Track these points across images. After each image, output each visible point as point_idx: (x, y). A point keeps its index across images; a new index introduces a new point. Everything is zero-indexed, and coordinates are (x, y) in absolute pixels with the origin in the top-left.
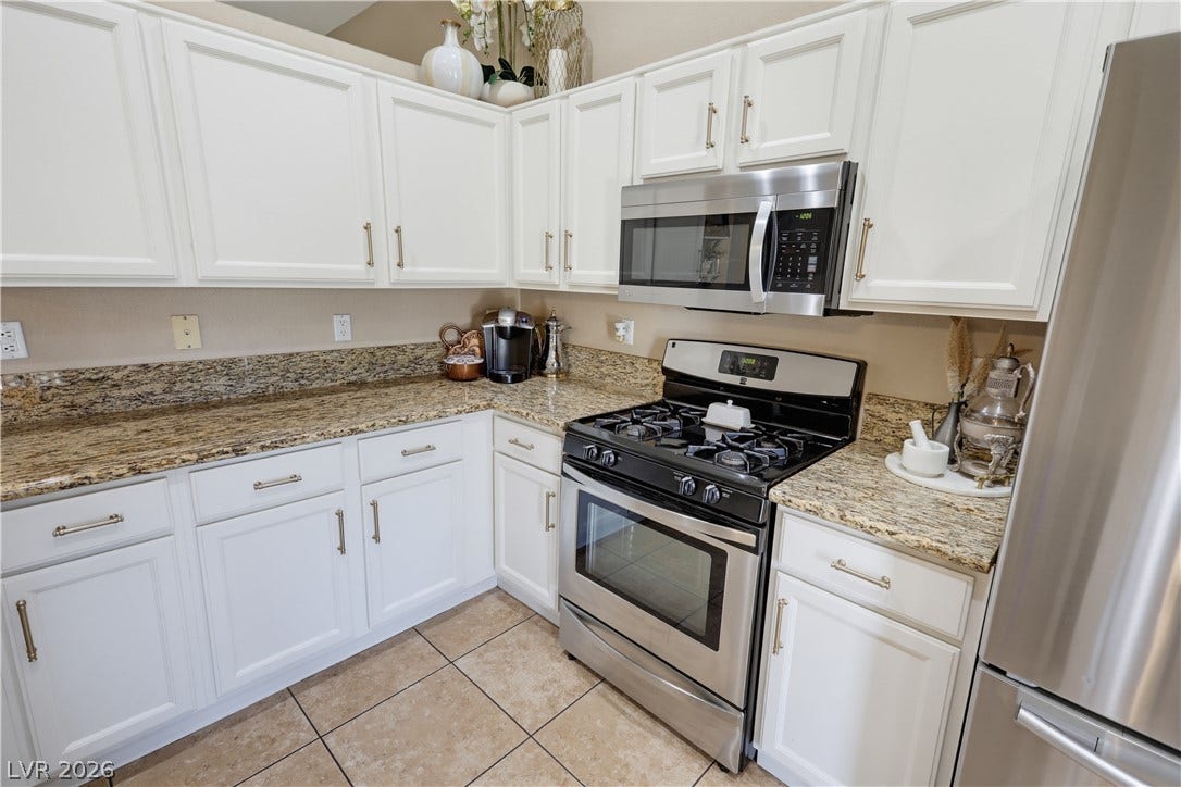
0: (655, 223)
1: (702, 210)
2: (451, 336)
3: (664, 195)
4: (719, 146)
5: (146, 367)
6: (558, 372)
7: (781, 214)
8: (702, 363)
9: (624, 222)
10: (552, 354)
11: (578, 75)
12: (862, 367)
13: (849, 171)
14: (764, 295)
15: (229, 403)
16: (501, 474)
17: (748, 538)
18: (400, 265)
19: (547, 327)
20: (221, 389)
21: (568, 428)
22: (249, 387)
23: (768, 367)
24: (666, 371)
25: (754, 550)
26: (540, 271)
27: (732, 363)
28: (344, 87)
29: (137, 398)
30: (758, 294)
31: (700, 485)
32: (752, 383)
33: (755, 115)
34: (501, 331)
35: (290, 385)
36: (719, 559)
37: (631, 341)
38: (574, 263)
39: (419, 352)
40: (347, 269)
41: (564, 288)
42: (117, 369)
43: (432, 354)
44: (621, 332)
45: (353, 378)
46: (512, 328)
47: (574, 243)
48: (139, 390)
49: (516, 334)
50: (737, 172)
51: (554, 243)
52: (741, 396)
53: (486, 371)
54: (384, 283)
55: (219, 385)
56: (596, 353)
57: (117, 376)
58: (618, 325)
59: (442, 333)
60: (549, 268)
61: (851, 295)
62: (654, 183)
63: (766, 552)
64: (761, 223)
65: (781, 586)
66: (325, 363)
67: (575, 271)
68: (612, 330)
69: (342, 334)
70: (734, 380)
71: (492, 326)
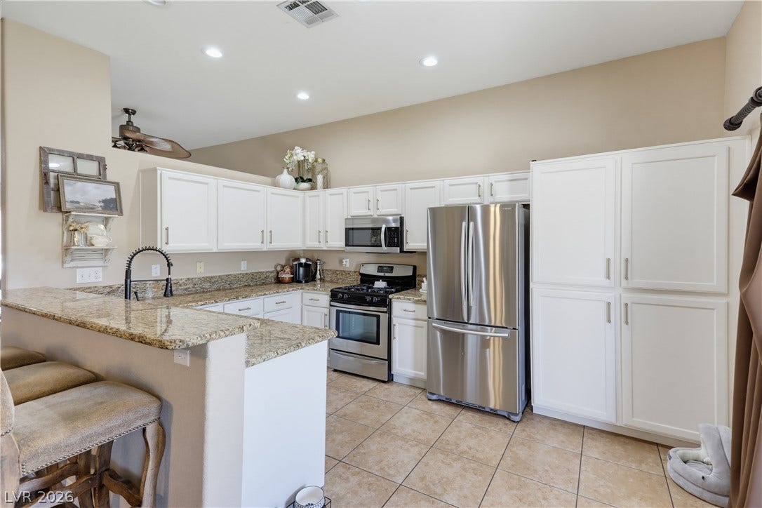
0: (353, 229)
1: (370, 226)
2: (279, 268)
3: (356, 221)
4: (372, 210)
5: (188, 279)
6: (321, 279)
7: (388, 228)
8: (371, 270)
9: (346, 229)
10: (318, 272)
11: (326, 185)
12: (415, 268)
13: (402, 219)
14: (386, 248)
15: (210, 291)
16: (305, 313)
17: (385, 309)
18: (271, 243)
19: (316, 264)
20: (208, 287)
21: (332, 291)
22: (215, 286)
23: (391, 269)
24: (361, 274)
25: (386, 312)
26: (315, 243)
27: (380, 269)
28: (258, 191)
29: (185, 289)
30: (384, 248)
31: (372, 299)
32: (387, 274)
33: (380, 203)
34: (301, 265)
35: (228, 286)
36: (378, 317)
37: (348, 266)
38: (329, 240)
39: (268, 274)
40: (254, 244)
41: (325, 248)
42: (181, 279)
43: (272, 275)
44: (344, 263)
45: (246, 284)
46: (305, 263)
47: (329, 234)
48: (187, 287)
49: (306, 266)
50: (376, 216)
51: (321, 234)
52: (384, 279)
53: (295, 280)
54: (265, 249)
55: (207, 285)
56: (335, 272)
57: (181, 282)
58: (344, 261)
59: (276, 268)
60: (320, 242)
61: (406, 248)
62: (354, 218)
63: (390, 312)
64: (383, 229)
65: (394, 321)
66: (238, 278)
67: (329, 243)
68: (341, 262)
69: (244, 268)
70: (382, 274)
71: (296, 263)
